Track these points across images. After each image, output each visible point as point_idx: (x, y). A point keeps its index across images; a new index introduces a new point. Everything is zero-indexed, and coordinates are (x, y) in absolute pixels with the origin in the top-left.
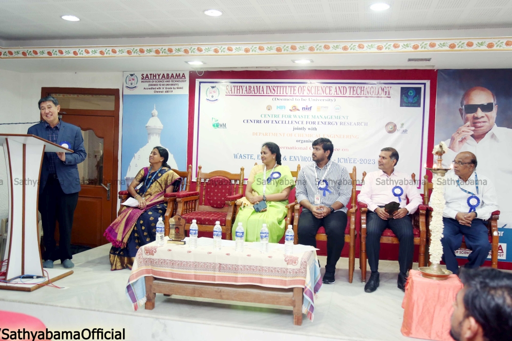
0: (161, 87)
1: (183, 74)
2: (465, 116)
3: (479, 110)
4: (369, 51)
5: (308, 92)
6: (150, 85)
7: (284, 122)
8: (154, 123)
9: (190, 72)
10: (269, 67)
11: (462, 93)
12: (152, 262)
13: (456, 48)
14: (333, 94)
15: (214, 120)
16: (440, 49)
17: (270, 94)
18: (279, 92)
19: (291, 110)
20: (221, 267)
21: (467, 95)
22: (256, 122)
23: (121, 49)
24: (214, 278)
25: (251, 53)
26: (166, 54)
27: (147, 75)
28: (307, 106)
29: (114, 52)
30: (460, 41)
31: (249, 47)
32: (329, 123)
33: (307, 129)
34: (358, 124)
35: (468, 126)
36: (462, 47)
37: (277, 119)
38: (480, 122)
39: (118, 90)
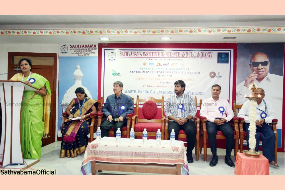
0: (82, 52)
1: (95, 45)
2: (252, 69)
3: (260, 65)
4: (204, 33)
5: (167, 55)
6: (75, 51)
7: (153, 72)
8: (78, 73)
9: (99, 44)
10: (144, 42)
11: (251, 55)
12: (95, 152)
13: (251, 32)
14: (180, 56)
15: (113, 71)
16: (243, 32)
17: (145, 56)
18: (150, 55)
19: (157, 65)
20: (136, 154)
21: (253, 57)
22: (137, 72)
23: (62, 31)
24: (132, 160)
25: (138, 33)
26: (89, 34)
27: (73, 45)
28: (166, 63)
29: (58, 32)
30: (253, 28)
31: (137, 30)
32: (179, 72)
33: (166, 76)
34: (195, 73)
35: (255, 74)
36: (254, 31)
37: (149, 70)
38: (260, 72)
39: (56, 54)
